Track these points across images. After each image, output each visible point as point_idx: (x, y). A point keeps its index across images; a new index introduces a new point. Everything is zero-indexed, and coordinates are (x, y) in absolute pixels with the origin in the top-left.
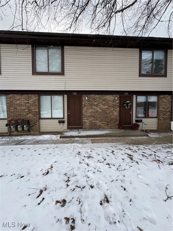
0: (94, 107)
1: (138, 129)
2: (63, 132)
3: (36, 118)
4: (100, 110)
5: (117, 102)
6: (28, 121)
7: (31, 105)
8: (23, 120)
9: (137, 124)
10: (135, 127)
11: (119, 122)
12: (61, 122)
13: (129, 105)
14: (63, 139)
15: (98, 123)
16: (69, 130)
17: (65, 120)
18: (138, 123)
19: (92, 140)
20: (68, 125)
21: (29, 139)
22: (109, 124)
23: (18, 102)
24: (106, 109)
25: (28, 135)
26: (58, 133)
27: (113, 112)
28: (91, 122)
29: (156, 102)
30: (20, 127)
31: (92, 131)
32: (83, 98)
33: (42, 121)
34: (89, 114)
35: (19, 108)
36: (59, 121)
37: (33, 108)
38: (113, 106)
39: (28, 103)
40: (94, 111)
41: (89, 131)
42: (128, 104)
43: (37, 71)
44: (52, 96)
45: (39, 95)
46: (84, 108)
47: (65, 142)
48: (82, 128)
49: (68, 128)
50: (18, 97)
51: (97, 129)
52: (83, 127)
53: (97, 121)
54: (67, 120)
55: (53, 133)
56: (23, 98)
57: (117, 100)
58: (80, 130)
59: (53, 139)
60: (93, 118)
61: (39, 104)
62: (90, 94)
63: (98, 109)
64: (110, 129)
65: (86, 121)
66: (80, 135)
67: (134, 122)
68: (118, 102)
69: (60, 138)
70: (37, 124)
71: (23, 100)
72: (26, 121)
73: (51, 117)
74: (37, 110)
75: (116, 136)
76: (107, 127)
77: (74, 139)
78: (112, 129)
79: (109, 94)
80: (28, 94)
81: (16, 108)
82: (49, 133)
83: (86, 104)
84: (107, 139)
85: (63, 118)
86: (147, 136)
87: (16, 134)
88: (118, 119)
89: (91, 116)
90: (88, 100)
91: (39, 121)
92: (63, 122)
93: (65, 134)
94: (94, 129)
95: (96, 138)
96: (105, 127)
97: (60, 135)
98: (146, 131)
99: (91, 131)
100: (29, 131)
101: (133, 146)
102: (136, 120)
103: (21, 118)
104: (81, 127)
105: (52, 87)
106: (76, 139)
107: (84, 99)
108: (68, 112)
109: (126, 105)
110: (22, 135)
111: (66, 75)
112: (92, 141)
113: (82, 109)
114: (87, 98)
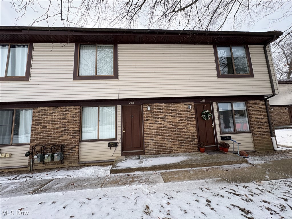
0: (160, 121)
1: (227, 152)
2: (116, 161)
3: (75, 141)
4: (168, 125)
5: (192, 113)
6: (63, 145)
7: (69, 121)
8: (54, 145)
9: (226, 144)
10: (223, 148)
11: (198, 141)
12: (113, 144)
13: (209, 116)
14: (116, 175)
15: (168, 144)
16: (124, 157)
17: (118, 142)
18: (227, 142)
19: (162, 174)
20: (123, 149)
21: (59, 177)
22: (184, 145)
23: (50, 118)
24: (177, 122)
25: (59, 169)
26: (108, 163)
27: (188, 127)
28: (157, 143)
29: (244, 110)
30: (49, 156)
31: (161, 158)
32: (144, 108)
33: (83, 145)
34: (154, 131)
35: (50, 127)
36: (109, 143)
37: (72, 126)
38: (188, 119)
39: (64, 118)
40: (160, 126)
41: (156, 157)
42: (207, 114)
43: (80, 75)
44: (101, 108)
45: (81, 107)
46: (146, 122)
47: (120, 180)
48: (143, 153)
49: (123, 154)
50: (50, 110)
51: (167, 153)
52: (146, 151)
53: (166, 142)
54: (121, 141)
55: (100, 164)
56: (58, 112)
57: (191, 110)
58: (141, 156)
59: (99, 176)
60: (160, 137)
61: (80, 119)
62: (153, 103)
63: (165, 123)
64: (186, 152)
65: (150, 142)
66: (143, 165)
67: (219, 140)
68: (193, 111)
69: (111, 173)
70: (75, 150)
71: (57, 115)
72: (59, 146)
73: (97, 138)
74: (77, 129)
75: (199, 166)
76: (181, 150)
77: (134, 173)
78: (189, 152)
79: (179, 102)
80: (66, 106)
81: (45, 127)
82: (93, 164)
83: (149, 116)
84: (186, 171)
85: (116, 139)
86: (247, 162)
87: (40, 168)
88: (196, 137)
89: (156, 134)
90: (152, 112)
91: (78, 145)
92: (116, 145)
93: (119, 164)
94: (163, 154)
95: (169, 171)
96: (178, 149)
97: (111, 167)
98: (241, 154)
99: (158, 157)
100: (62, 161)
101: (237, 186)
102: (221, 137)
103: (51, 142)
104: (143, 151)
105: (101, 95)
106: (137, 173)
107: (145, 111)
108: (122, 130)
109: (204, 116)
110: (50, 170)
111: (120, 79)
112: (164, 176)
113: (143, 124)
114: (149, 109)
